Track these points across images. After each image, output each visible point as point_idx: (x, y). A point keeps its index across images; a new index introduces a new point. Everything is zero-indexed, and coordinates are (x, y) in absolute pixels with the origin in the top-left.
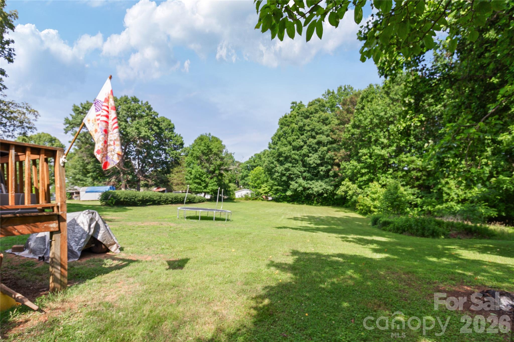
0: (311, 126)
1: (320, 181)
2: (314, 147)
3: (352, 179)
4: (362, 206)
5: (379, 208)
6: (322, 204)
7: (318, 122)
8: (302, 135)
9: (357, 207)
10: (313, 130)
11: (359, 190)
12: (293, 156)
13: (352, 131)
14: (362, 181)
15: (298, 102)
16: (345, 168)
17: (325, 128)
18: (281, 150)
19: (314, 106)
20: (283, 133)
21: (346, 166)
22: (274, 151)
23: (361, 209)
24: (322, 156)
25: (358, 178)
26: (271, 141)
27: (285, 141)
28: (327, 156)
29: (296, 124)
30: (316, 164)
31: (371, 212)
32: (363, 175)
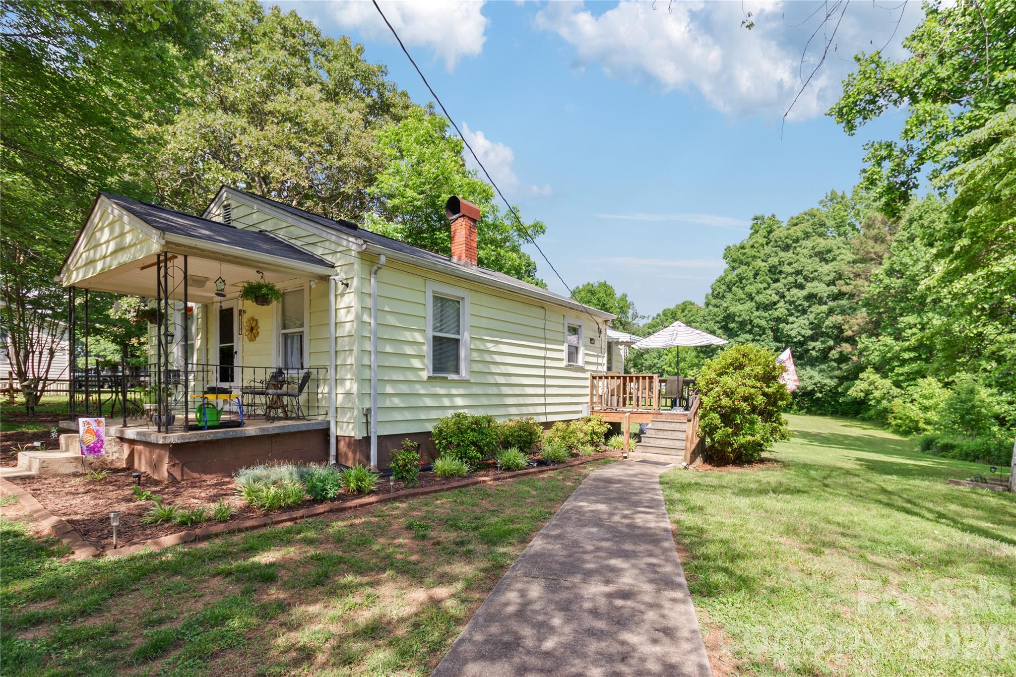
0: (794, 265)
1: (808, 368)
2: (800, 305)
3: (882, 368)
4: (900, 419)
5: (936, 423)
6: (809, 412)
7: (811, 257)
8: (776, 281)
9: (890, 420)
10: (798, 273)
11: (895, 391)
12: (757, 321)
13: (887, 281)
14: (902, 374)
15: (767, 215)
16: (866, 348)
17: (825, 268)
18: (732, 309)
19: (802, 227)
20: (736, 279)
21: (870, 345)
22: (716, 310)
23: (896, 425)
24: (816, 322)
25: (894, 368)
26: (710, 291)
27: (740, 294)
28: (828, 323)
29: (763, 261)
30: (803, 336)
31: (918, 430)
32: (903, 362)
